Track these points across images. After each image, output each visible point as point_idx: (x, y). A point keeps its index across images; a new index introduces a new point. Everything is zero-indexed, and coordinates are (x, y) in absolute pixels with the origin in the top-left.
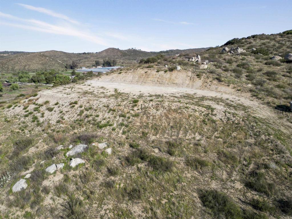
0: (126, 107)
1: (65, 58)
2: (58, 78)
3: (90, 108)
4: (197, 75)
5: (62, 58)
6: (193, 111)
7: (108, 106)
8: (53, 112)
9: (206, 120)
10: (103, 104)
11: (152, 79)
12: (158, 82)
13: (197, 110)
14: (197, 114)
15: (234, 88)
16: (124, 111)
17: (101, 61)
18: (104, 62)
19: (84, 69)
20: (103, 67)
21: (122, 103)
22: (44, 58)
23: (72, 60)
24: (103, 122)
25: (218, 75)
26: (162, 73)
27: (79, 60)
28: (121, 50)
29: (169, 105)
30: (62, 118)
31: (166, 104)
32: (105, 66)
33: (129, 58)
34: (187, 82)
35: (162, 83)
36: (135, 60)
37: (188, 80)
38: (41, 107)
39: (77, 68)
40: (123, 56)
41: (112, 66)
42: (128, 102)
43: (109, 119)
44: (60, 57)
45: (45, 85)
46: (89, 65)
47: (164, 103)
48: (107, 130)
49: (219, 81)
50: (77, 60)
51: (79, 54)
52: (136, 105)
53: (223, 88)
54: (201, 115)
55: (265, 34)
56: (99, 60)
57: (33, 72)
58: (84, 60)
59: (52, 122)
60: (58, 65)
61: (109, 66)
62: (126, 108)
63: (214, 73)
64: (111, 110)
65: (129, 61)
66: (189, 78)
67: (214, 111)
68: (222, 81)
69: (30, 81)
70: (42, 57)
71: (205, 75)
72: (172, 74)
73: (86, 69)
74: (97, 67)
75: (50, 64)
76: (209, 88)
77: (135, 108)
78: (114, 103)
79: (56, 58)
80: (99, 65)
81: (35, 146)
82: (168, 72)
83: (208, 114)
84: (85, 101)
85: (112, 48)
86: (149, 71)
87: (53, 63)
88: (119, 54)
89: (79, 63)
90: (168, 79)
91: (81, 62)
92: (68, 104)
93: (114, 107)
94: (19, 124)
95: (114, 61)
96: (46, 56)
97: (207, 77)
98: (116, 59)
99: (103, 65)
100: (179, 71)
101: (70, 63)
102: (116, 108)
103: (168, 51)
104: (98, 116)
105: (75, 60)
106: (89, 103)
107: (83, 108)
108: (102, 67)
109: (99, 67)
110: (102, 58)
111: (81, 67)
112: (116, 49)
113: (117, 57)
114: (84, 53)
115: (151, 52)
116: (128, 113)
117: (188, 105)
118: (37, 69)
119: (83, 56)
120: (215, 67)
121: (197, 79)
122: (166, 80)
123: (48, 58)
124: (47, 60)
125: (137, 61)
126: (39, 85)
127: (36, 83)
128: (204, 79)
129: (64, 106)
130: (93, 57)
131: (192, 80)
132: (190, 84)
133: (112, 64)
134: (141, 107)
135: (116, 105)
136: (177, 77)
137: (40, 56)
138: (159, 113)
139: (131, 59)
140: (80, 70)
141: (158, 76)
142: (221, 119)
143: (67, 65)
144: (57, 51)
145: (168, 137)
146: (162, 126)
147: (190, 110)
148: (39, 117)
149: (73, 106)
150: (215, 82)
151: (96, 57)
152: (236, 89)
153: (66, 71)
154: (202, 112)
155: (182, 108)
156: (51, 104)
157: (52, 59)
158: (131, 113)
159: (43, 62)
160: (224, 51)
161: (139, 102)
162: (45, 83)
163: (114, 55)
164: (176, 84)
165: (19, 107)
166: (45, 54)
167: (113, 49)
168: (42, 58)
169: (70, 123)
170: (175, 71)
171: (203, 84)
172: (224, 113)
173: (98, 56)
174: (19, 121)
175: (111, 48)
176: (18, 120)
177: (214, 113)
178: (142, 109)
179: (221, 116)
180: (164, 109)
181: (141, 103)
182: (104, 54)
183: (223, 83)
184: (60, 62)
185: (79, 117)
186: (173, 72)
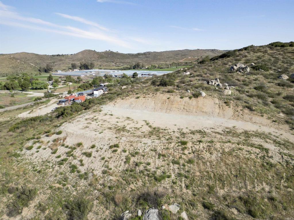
0: (176, 150)
1: (37, 61)
2: (35, 85)
3: (137, 153)
4: (225, 103)
5: (34, 61)
6: (248, 153)
7: (155, 151)
8: (92, 158)
9: (265, 164)
10: (149, 148)
11: (177, 106)
12: (185, 110)
13: (252, 152)
14: (253, 156)
15: (269, 118)
16: (175, 155)
17: (78, 63)
18: (81, 65)
19: (59, 72)
20: (81, 71)
21: (169, 145)
22: (15, 60)
23: (45, 62)
24: (159, 173)
25: (245, 102)
26: (186, 99)
27: (53, 62)
28: (98, 52)
29: (221, 146)
30: (107, 167)
31: (218, 145)
32: (82, 69)
33: (107, 60)
34: (217, 110)
35: (189, 111)
36: (113, 62)
37: (217, 108)
38: (74, 150)
39: (52, 72)
40: (101, 58)
41: (89, 69)
42: (176, 144)
43: (163, 168)
44: (32, 59)
45: (21, 92)
46: (64, 68)
47: (215, 144)
48: (168, 184)
49: (250, 109)
50: (51, 63)
51: (53, 56)
52: (185, 148)
53: (257, 118)
54: (257, 157)
55: (254, 45)
56: (76, 63)
57: (3, 76)
58: (59, 63)
59: (97, 173)
60: (31, 69)
61: (86, 69)
62: (176, 152)
63: (241, 100)
64: (160, 155)
65: (107, 63)
66: (218, 105)
67: (269, 152)
68: (254, 111)
69: (3, 88)
70: (13, 60)
71: (233, 103)
72: (198, 101)
73: (62, 72)
74: (74, 70)
75: (21, 67)
76: (242, 118)
77: (186, 152)
78: (161, 146)
79: (27, 61)
80: (75, 68)
81: (92, 211)
82: (193, 98)
83: (264, 157)
84: (127, 143)
85: (88, 50)
86: (172, 97)
87: (25, 66)
88: (96, 56)
89: (54, 66)
90: (195, 106)
91: (56, 65)
92: (107, 147)
93: (162, 150)
94: (56, 176)
95: (91, 64)
96: (17, 59)
97: (236, 105)
98: (93, 61)
99: (80, 68)
100: (205, 97)
101: (44, 66)
102: (165, 152)
103: (145, 53)
104: (149, 164)
105: (49, 62)
106: (132, 145)
107: (127, 153)
108: (79, 69)
109: (76, 70)
110: (78, 60)
111: (56, 71)
112: (93, 51)
113: (94, 59)
114: (58, 55)
115: (129, 54)
116: (180, 158)
117: (240, 146)
118: (7, 72)
119: (57, 58)
120: (238, 92)
121: (227, 107)
122: (193, 108)
123: (19, 61)
124: (18, 63)
125: (115, 64)
126: (15, 93)
127: (11, 90)
128: (233, 107)
129: (103, 150)
130: (68, 59)
131: (221, 108)
132: (220, 112)
133: (90, 67)
134: (192, 150)
135: (164, 148)
136: (205, 105)
137: (10, 59)
138: (214, 157)
139: (109, 61)
140: (56, 74)
141: (184, 103)
142: (280, 163)
143: (40, 68)
144: (28, 53)
145: (236, 190)
146: (225, 176)
147: (244, 152)
148: (78, 166)
149: (115, 151)
150: (247, 111)
151: (71, 59)
152: (272, 120)
153: (40, 74)
154: (258, 154)
155: (235, 150)
156: (86, 147)
157: (24, 62)
158: (183, 159)
159: (14, 65)
160: (233, 69)
161: (187, 144)
162: (21, 91)
163: (90, 57)
164: (205, 112)
165: (45, 149)
166: (15, 56)
167: (90, 51)
168: (13, 62)
169: (119, 174)
170: (201, 97)
171: (234, 113)
172: (280, 155)
173: (73, 58)
174: (53, 170)
175: (86, 50)
176: (51, 170)
177: (270, 155)
178: (194, 153)
179: (278, 158)
180: (217, 151)
181: (191, 145)
182: (80, 56)
183: (255, 113)
184: (32, 66)
185: (127, 165)
186: (199, 98)
